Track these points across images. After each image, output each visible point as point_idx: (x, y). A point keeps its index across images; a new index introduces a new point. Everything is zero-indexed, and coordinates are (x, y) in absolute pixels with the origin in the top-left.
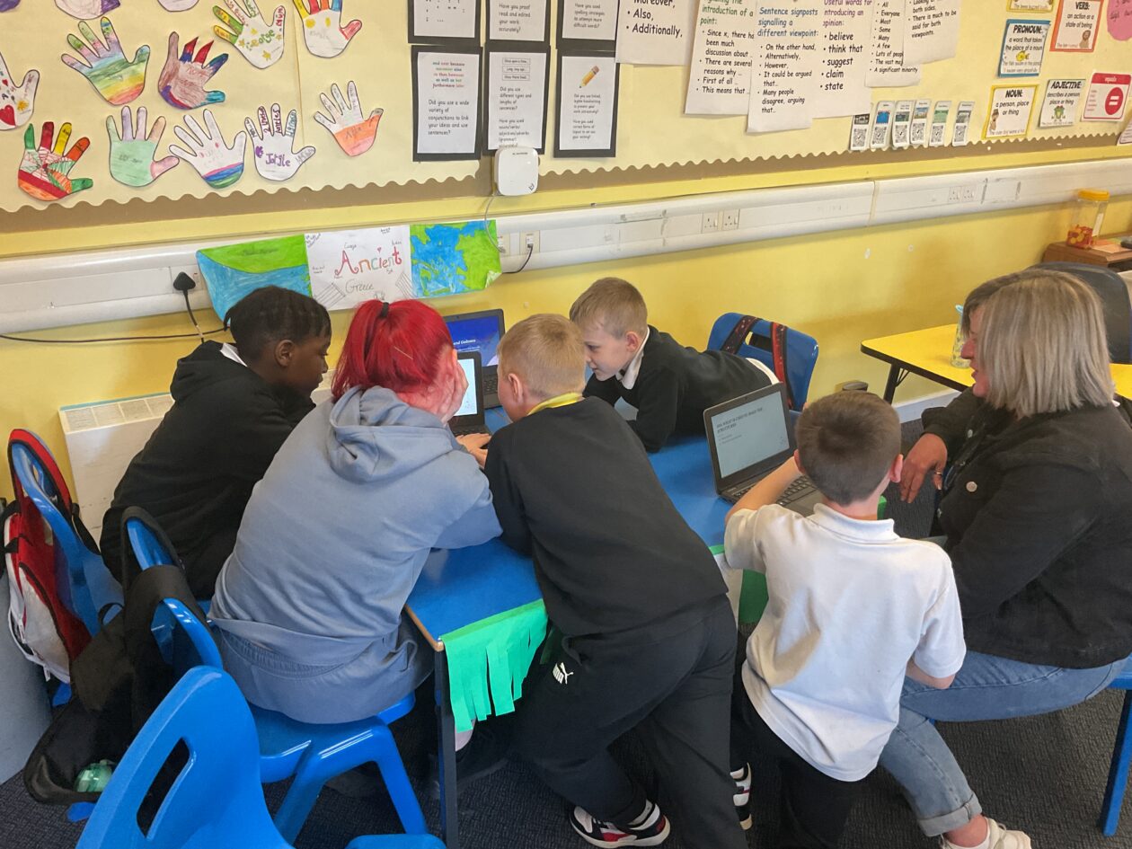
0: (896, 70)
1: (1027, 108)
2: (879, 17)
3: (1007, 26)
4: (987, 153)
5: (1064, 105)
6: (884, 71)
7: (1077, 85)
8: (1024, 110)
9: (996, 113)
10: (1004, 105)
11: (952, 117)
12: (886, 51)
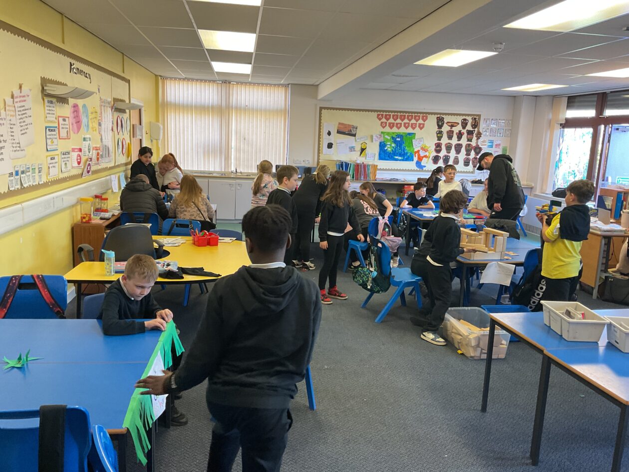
0: (19, 150)
1: (57, 164)
2: (9, 126)
3: (46, 129)
4: (49, 186)
5: (67, 162)
6: (15, 151)
7: (69, 153)
8: (56, 165)
9: (49, 168)
10: (50, 164)
11: (37, 171)
12: (14, 142)
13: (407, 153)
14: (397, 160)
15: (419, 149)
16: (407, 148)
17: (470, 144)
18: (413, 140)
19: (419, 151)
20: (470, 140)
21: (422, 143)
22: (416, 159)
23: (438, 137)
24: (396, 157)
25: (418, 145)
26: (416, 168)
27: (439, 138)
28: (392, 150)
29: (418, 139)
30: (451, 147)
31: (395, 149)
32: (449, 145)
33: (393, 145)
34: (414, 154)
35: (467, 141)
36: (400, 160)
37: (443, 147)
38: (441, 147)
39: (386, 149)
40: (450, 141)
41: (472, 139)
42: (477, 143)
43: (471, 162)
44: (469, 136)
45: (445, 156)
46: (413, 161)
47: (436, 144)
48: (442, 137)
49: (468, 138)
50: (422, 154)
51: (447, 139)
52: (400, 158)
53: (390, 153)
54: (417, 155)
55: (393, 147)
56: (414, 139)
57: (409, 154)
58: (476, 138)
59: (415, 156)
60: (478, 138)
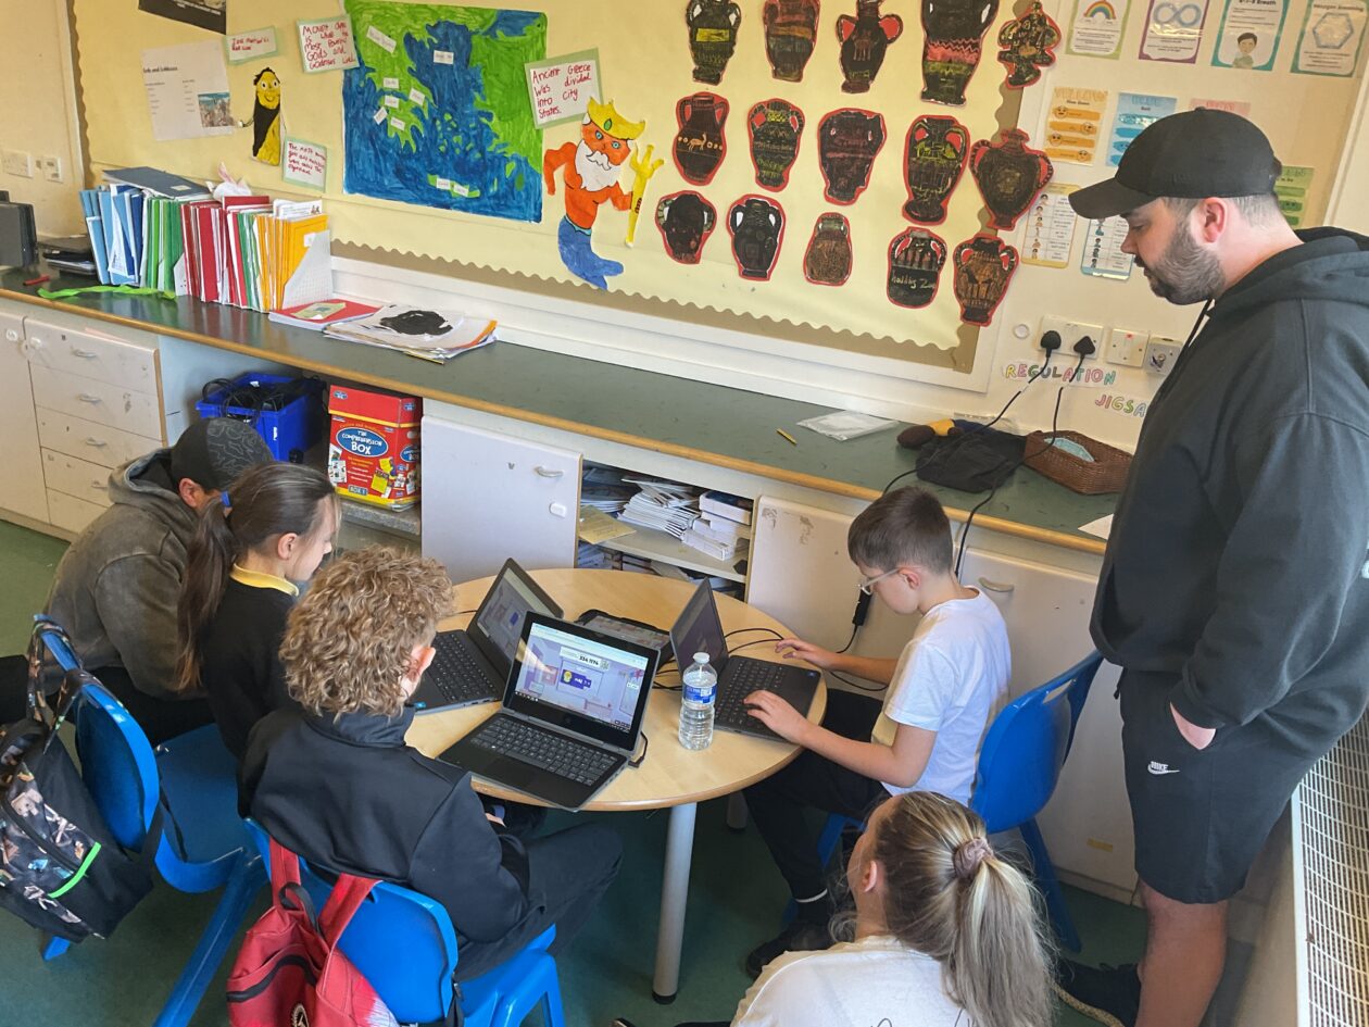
13: (498, 162)
14: (442, 201)
15: (573, 134)
16: (495, 124)
17: (949, 122)
18: (532, 70)
19: (569, 151)
20: (945, 84)
21: (587, 90)
22: (555, 207)
23: (696, 47)
24: (442, 183)
25: (567, 108)
26: (563, 273)
27: (711, 62)
28: (414, 130)
29: (560, 60)
30: (794, 142)
31: (431, 127)
32: (773, 116)
33: (418, 96)
34: (540, 168)
35: (925, 96)
36: (465, 205)
37: (737, 136)
38: (717, 134)
39: (379, 118)
40: (783, 90)
41: (962, 82)
42: (1009, 112)
43: (947, 275)
44: (938, 51)
45: (748, 205)
46: (538, 219)
47: (682, 104)
48: (726, 50)
49: (936, 66)
50: (594, 172)
51: (769, 68)
52: (462, 191)
53: (406, 154)
54: (559, 175)
55: (417, 111)
56: (540, 56)
57: (510, 168)
58: (1001, 73)
59: (552, 190)
60: (1022, 73)
